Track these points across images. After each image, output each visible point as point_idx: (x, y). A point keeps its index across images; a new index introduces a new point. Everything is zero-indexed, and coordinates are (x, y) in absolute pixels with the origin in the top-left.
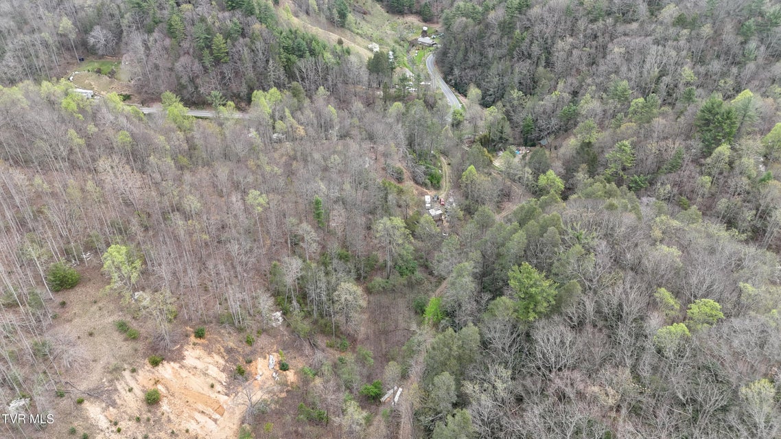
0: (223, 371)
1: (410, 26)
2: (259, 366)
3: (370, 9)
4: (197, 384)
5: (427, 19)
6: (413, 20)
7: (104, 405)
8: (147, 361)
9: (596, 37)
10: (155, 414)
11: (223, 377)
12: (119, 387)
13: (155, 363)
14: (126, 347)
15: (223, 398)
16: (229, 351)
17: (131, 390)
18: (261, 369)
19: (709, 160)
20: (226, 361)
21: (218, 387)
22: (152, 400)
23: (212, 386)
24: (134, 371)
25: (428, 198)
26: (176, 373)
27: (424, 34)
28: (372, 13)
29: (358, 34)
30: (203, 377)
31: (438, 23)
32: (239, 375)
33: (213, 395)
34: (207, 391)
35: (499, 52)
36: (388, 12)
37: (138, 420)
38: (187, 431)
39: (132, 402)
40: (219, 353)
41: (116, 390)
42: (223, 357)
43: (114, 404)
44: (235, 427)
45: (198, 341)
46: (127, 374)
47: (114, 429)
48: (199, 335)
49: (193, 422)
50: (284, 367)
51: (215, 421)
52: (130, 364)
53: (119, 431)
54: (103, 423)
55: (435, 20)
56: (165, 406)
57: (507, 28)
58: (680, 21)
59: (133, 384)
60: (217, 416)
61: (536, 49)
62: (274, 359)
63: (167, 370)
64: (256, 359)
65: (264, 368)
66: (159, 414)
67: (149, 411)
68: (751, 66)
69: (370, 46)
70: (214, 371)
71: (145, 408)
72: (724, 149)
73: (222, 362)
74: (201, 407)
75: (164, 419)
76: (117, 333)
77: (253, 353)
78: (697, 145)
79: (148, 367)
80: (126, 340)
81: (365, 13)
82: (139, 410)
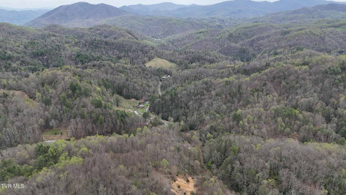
0: (185, 181)
4: (183, 183)
5: (137, 99)
6: (133, 100)
8: (173, 181)
9: (197, 100)
11: (185, 182)
13: (175, 182)
14: (169, 180)
15: (188, 185)
16: (183, 178)
17: (175, 186)
19: (239, 125)
22: (179, 187)
24: (173, 183)
26: (179, 182)
27: (140, 104)
28: (121, 100)
29: (123, 107)
31: (141, 100)
32: (188, 181)
34: (185, 184)
35: (173, 107)
38: (188, 191)
39: (176, 188)
41: (172, 187)
43: (174, 189)
46: (172, 184)
48: (177, 176)
49: (187, 189)
50: (193, 178)
52: (171, 182)
53: (178, 192)
54: (175, 192)
55: (140, 99)
56: (181, 187)
57: (172, 100)
58: (217, 95)
60: (189, 188)
61: (183, 105)
62: (190, 177)
63: (177, 182)
65: (190, 179)
66: (181, 189)
68: (236, 103)
69: (128, 110)
70: (183, 181)
71: (179, 189)
72: (241, 122)
74: (186, 187)
75: (183, 189)
77: (187, 177)
78: (235, 122)
79: (174, 182)
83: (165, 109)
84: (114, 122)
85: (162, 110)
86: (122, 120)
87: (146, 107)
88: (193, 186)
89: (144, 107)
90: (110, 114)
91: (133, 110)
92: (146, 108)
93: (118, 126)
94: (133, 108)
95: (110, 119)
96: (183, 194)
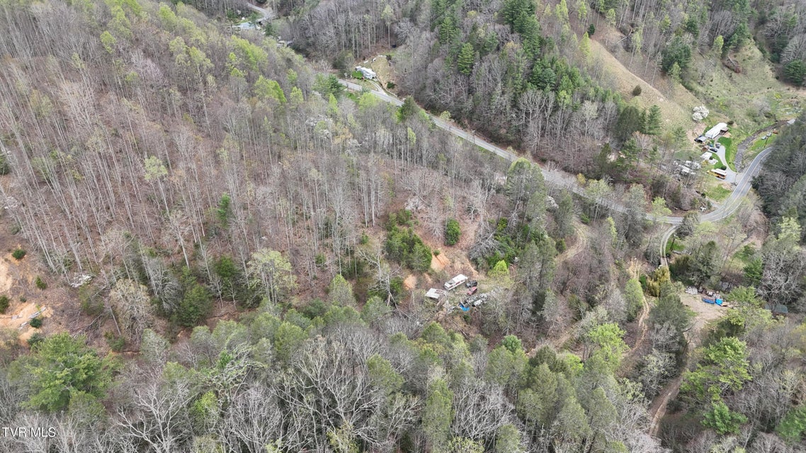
1: (797, 103)
2: (25, 310)
3: (749, 68)
18: (24, 312)
25: (460, 278)
28: (749, 73)
29: (691, 90)
36: (777, 78)
40: (15, 279)
42: (14, 284)
45: (14, 260)
48: (19, 256)
64: (30, 302)
81: (736, 72)
91: (726, 120)
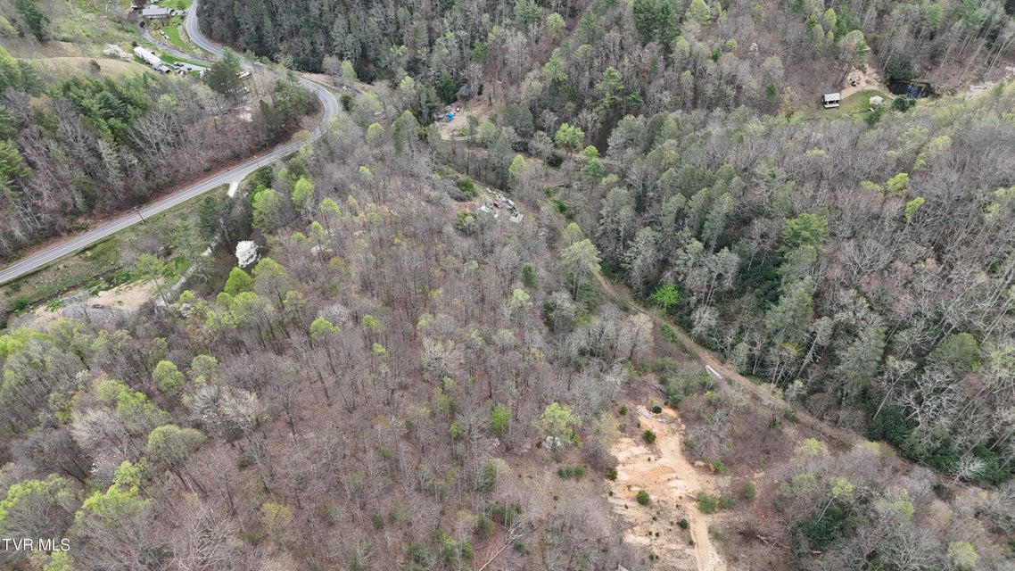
0: (638, 445)
2: (645, 423)
4: (642, 466)
7: (630, 531)
8: (606, 480)
10: (655, 507)
11: (643, 450)
12: (619, 512)
13: (613, 476)
15: (661, 461)
16: (622, 429)
17: (627, 507)
18: (648, 424)
20: (631, 437)
21: (653, 458)
22: (643, 500)
23: (649, 460)
24: (611, 493)
26: (627, 471)
30: (638, 459)
32: (649, 438)
33: (656, 465)
34: (650, 466)
37: (654, 519)
38: (681, 498)
39: (636, 513)
40: (621, 436)
41: (621, 515)
42: (626, 437)
43: (632, 525)
44: (692, 470)
46: (611, 500)
47: (654, 537)
49: (674, 490)
50: (657, 410)
51: (677, 478)
52: (604, 492)
53: (657, 535)
54: (645, 541)
56: (653, 497)
59: (623, 503)
60: (674, 475)
62: (642, 409)
63: (623, 475)
64: (638, 420)
65: (648, 421)
66: (657, 504)
67: (651, 508)
70: (636, 451)
73: (629, 440)
74: (663, 478)
75: (662, 504)
76: (566, 482)
77: (632, 418)
79: (612, 483)
80: (578, 480)
82: (647, 513)
83: (287, 21)
84: (84, 154)
85: (277, 25)
86: (120, 138)
87: (180, 13)
88: (678, 453)
89: (168, 17)
90: (39, 117)
91: (129, 45)
92: (183, 18)
93: (114, 173)
94: (121, 34)
95: (53, 146)
96: (678, 529)
